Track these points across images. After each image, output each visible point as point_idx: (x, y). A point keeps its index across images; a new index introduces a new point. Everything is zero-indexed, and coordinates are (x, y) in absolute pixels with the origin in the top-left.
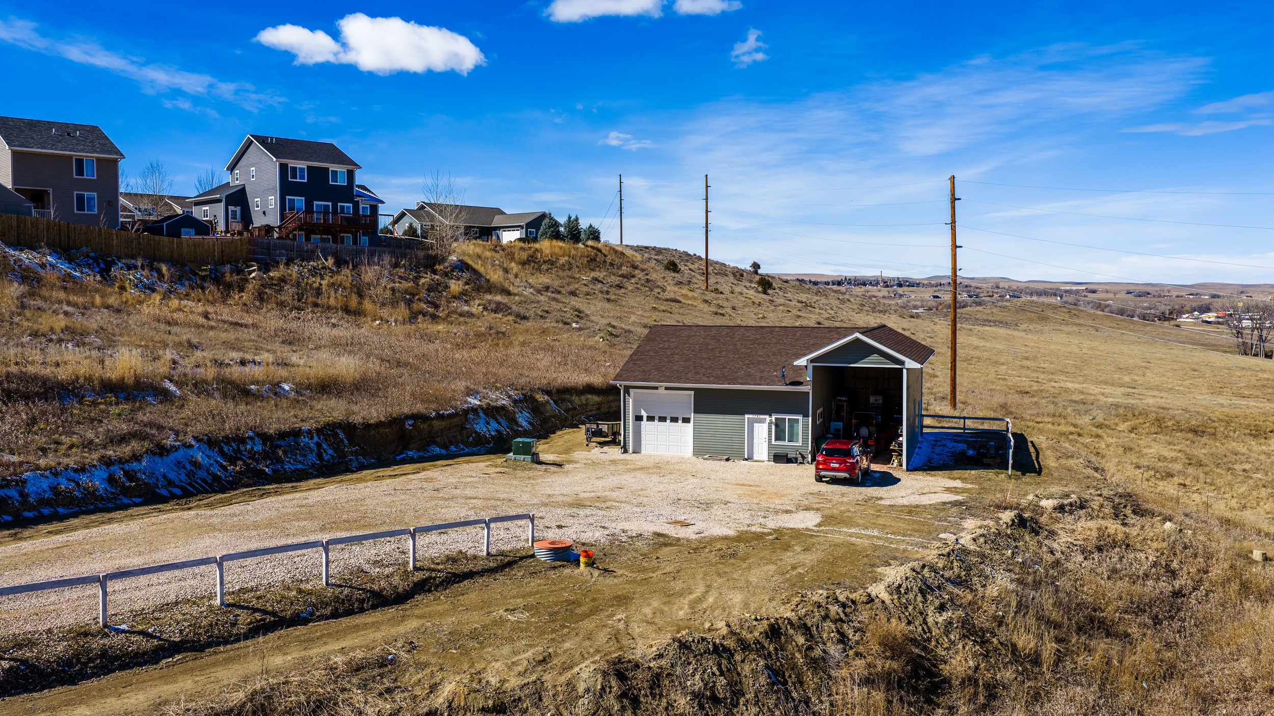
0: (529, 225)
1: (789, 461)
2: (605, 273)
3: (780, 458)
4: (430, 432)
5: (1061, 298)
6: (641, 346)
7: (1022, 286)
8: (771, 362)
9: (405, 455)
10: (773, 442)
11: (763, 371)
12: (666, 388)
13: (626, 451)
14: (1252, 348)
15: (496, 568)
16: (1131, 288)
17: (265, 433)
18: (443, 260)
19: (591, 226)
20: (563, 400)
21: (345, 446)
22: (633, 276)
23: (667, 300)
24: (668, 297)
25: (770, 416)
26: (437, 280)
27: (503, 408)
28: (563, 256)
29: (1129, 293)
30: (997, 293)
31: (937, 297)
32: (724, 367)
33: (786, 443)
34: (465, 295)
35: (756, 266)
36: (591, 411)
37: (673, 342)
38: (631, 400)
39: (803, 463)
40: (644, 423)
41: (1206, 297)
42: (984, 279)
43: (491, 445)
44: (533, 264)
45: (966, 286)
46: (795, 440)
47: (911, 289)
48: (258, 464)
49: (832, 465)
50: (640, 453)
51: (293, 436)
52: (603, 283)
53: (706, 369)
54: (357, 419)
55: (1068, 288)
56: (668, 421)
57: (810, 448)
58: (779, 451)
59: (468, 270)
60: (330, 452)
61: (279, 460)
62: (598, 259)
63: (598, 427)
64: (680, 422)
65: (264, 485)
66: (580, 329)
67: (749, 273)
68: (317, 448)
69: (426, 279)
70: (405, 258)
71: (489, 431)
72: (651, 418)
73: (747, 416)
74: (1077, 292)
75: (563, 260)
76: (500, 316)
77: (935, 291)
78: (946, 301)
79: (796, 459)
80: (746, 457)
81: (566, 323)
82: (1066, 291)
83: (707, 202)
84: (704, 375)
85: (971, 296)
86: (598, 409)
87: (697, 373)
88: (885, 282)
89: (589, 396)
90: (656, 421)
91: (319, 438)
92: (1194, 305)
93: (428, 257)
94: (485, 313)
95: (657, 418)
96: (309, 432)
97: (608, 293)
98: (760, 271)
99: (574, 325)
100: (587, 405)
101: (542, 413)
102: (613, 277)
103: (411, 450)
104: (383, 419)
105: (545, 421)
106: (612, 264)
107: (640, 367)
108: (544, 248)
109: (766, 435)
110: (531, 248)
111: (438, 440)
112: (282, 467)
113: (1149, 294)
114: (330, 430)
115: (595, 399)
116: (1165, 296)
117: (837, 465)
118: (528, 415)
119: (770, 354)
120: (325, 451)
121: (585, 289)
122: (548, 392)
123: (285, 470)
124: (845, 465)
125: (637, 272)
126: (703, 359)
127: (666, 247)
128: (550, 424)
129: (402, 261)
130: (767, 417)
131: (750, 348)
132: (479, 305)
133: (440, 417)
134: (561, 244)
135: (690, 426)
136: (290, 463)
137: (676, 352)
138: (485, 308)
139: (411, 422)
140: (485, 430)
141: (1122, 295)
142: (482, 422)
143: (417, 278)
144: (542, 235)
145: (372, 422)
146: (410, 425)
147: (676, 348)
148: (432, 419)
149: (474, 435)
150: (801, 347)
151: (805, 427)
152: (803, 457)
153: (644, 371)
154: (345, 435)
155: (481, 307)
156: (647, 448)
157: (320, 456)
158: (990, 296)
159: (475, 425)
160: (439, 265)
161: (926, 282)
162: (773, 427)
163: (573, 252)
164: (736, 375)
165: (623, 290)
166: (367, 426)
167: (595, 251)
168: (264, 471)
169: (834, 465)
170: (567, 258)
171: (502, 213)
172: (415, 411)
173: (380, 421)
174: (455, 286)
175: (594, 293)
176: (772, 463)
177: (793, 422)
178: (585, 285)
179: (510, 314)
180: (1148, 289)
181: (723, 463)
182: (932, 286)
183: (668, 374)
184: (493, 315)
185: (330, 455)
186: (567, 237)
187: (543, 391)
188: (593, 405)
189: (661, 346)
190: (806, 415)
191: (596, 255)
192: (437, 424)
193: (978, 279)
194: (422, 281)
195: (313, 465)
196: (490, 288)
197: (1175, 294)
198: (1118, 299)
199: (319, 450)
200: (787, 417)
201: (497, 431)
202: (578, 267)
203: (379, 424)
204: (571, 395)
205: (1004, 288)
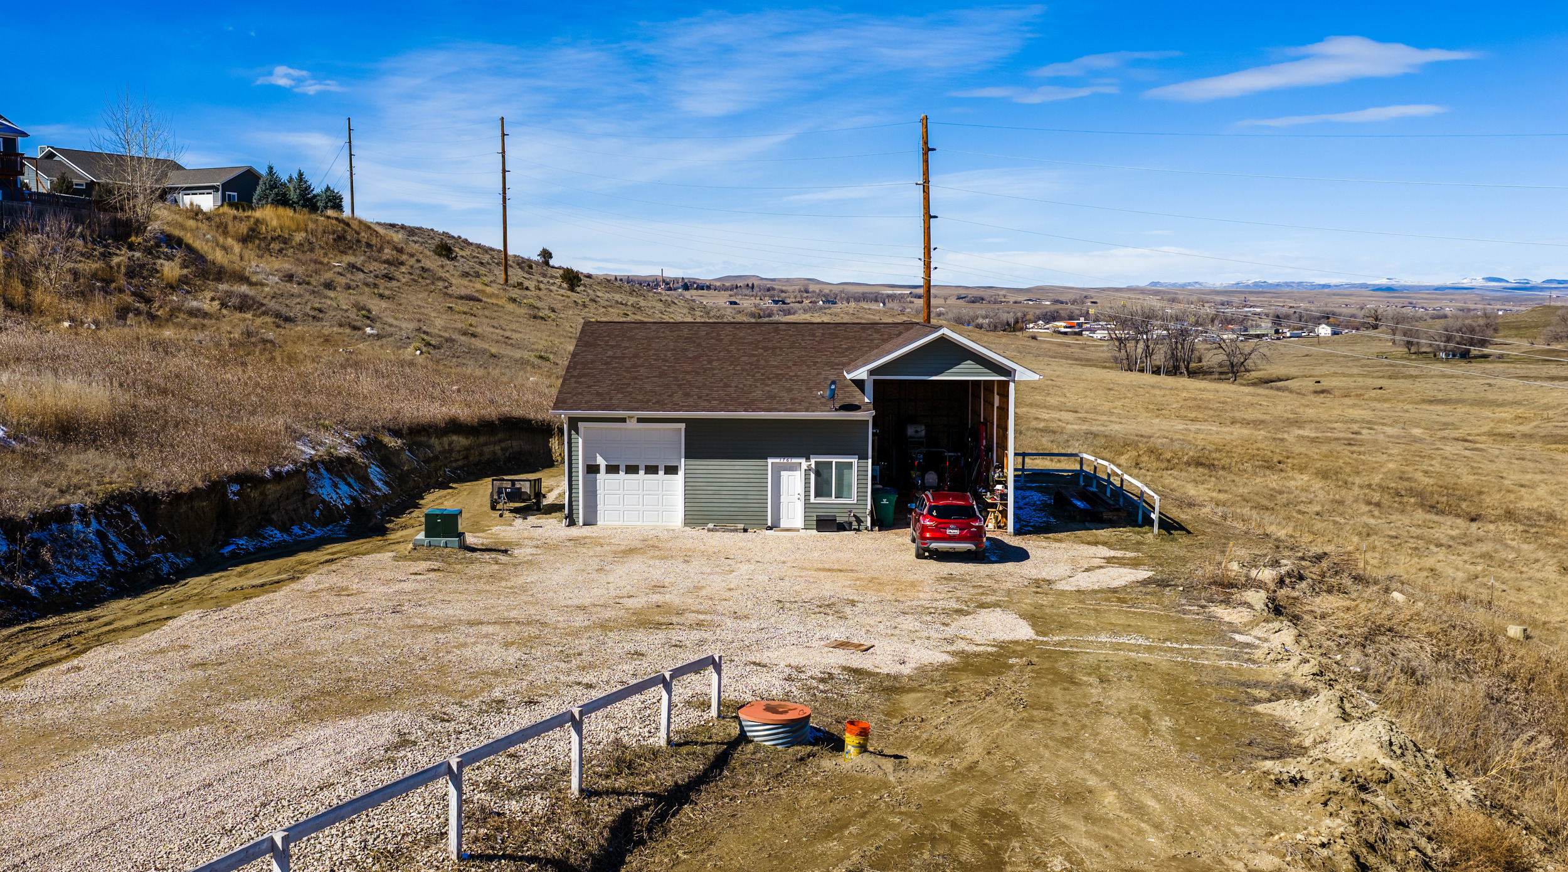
0: (227, 186)
1: (842, 527)
2: (362, 258)
3: (826, 524)
4: (261, 504)
5: (884, 304)
6: (578, 354)
7: (836, 289)
8: (797, 376)
9: (233, 547)
10: (812, 499)
11: (790, 390)
12: (640, 420)
13: (572, 523)
14: (1136, 363)
15: (706, 771)
16: (963, 292)
17: (11, 519)
18: (140, 229)
19: (328, 188)
20: (420, 445)
21: (143, 535)
22: (402, 263)
23: (461, 298)
24: (462, 294)
25: (808, 459)
26: (138, 259)
27: (349, 459)
28: (298, 230)
29: (959, 298)
30: (807, 298)
31: (735, 303)
32: (726, 385)
33: (833, 500)
34: (187, 284)
35: (546, 255)
36: (456, 461)
37: (626, 348)
38: (580, 440)
39: (858, 530)
40: (602, 477)
41: (1048, 303)
42: (788, 280)
43: (348, 522)
44: (257, 242)
45: (769, 290)
46: (844, 496)
47: (700, 292)
48: (13, 579)
49: (948, 531)
50: (595, 524)
51: (56, 522)
52: (363, 271)
53: (699, 388)
54: (156, 484)
55: (891, 292)
56: (642, 472)
57: (869, 507)
58: (823, 513)
59: (180, 247)
60: (122, 547)
61: (44, 569)
62: (349, 238)
63: (513, 485)
64: (661, 473)
65: (32, 620)
66: (379, 337)
67: (537, 263)
68: (101, 541)
69: (121, 258)
70: (83, 224)
71: (341, 498)
72: (612, 469)
73: (770, 461)
74: (902, 296)
75: (299, 237)
76: (249, 316)
77: (731, 296)
78: (746, 308)
79: (850, 524)
80: (769, 524)
81: (355, 328)
82: (889, 296)
83: (503, 157)
84: (699, 398)
85: (776, 302)
86: (466, 457)
87: (687, 395)
88: (667, 284)
89: (455, 438)
90: (622, 473)
91: (100, 523)
92: (1038, 312)
93: (116, 223)
94: (224, 311)
95: (623, 467)
96: (83, 513)
97: (375, 286)
98: (552, 262)
99: (368, 330)
100: (451, 451)
101: (396, 467)
102: (374, 263)
103: (240, 537)
104: (200, 485)
105: (403, 478)
106: (369, 245)
107: (589, 387)
108: (268, 219)
109: (800, 488)
110: (248, 217)
111: (274, 517)
112: (54, 582)
113: (983, 299)
114: (115, 507)
115: (460, 441)
116: (1001, 302)
117: (957, 532)
118: (378, 469)
119: (790, 364)
120: (116, 548)
121: (342, 280)
122: (396, 433)
123: (59, 586)
124: (969, 531)
125: (404, 257)
126: (687, 373)
127: (418, 226)
128: (411, 484)
129: (77, 227)
130: (803, 461)
131: (754, 355)
132: (213, 299)
133: (278, 477)
134: (290, 212)
135: (678, 482)
136: (64, 573)
137: (639, 362)
138: (223, 305)
139: (235, 488)
140: (335, 497)
141: (952, 301)
142: (327, 483)
143: (106, 256)
144: (260, 200)
145: (183, 489)
146: (235, 494)
147: (636, 356)
148: (268, 481)
149: (321, 506)
150: (832, 353)
151: (862, 473)
152: (859, 521)
153: (598, 394)
154: (140, 516)
155: (216, 303)
156: (606, 517)
157: (108, 555)
158: (799, 302)
159: (319, 489)
160: (137, 236)
161: (718, 284)
162: (813, 476)
163: (311, 226)
164: (751, 396)
165: (394, 283)
166: (177, 498)
167: (342, 225)
168: (25, 591)
169: (953, 531)
170: (304, 234)
171: (179, 167)
172: (240, 469)
173: (196, 488)
174: (171, 269)
175: (357, 286)
176: (814, 532)
177: (843, 468)
178: (339, 273)
179: (264, 313)
180: (981, 293)
181: (741, 535)
182: (726, 289)
183: (640, 397)
184: (238, 315)
185: (124, 553)
186: (297, 203)
187: (389, 430)
188: (459, 451)
189: (610, 353)
190: (863, 457)
191: (343, 230)
192: (272, 490)
193: (779, 280)
194: (116, 260)
195: (102, 574)
196: (221, 274)
197: (1012, 300)
198: (949, 306)
199: (104, 545)
200: (834, 460)
201: (351, 497)
202: (322, 248)
203: (195, 493)
204: (429, 436)
205: (814, 292)
